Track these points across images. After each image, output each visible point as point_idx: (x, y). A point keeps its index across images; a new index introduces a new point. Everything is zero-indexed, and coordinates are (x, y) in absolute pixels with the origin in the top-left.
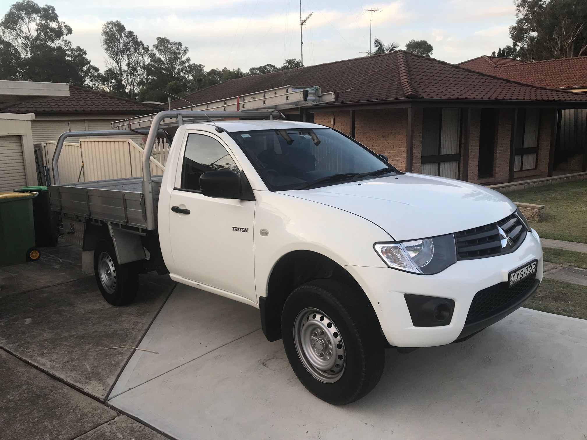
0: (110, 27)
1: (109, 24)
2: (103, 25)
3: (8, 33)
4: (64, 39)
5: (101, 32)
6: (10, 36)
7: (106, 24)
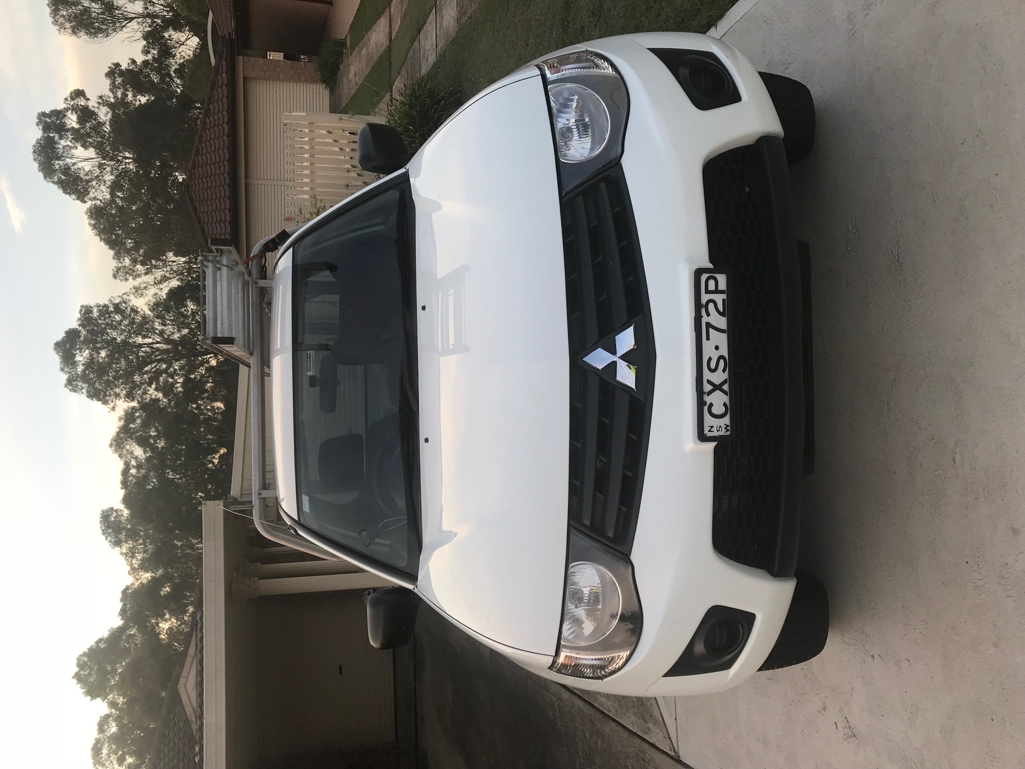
0: (61, 20)
1: (56, 22)
2: (60, 32)
3: (96, 192)
4: (96, 105)
5: (73, 38)
6: (101, 190)
7: (57, 27)
